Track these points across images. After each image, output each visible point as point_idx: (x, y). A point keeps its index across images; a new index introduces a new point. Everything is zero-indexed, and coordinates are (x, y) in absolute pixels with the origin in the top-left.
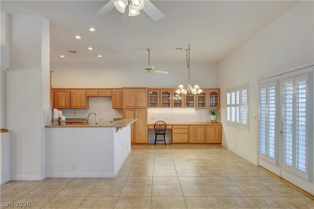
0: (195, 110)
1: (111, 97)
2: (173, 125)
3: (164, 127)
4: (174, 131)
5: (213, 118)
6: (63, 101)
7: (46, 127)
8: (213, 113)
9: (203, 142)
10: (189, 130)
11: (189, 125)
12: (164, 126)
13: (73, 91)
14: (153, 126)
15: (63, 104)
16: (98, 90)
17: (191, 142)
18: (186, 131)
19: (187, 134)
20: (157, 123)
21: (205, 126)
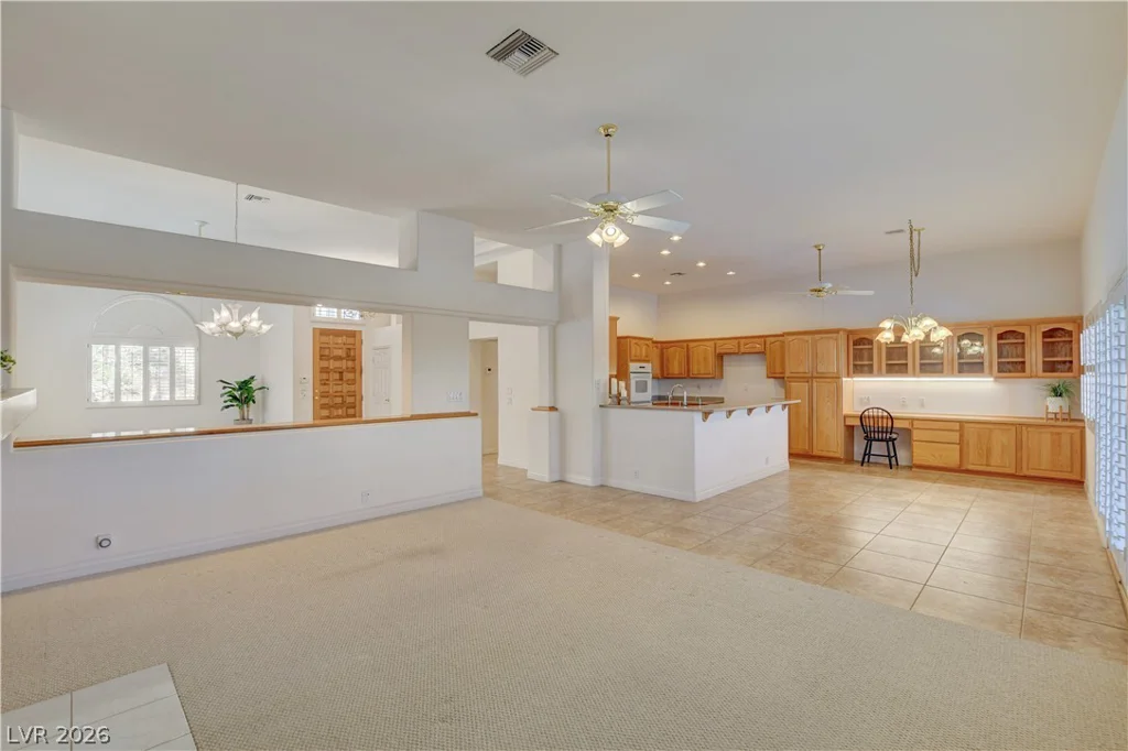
0: (995, 381)
1: (763, 353)
2: (912, 420)
3: (886, 423)
4: (916, 435)
5: (1054, 405)
6: (676, 364)
7: (601, 406)
8: (1057, 392)
9: (1013, 472)
10: (961, 436)
11: (961, 422)
12: (885, 421)
13: (691, 345)
14: (859, 420)
15: (675, 368)
16: (737, 341)
17: (971, 467)
18: (955, 437)
19: (958, 447)
20: (866, 413)
21: (1018, 428)
